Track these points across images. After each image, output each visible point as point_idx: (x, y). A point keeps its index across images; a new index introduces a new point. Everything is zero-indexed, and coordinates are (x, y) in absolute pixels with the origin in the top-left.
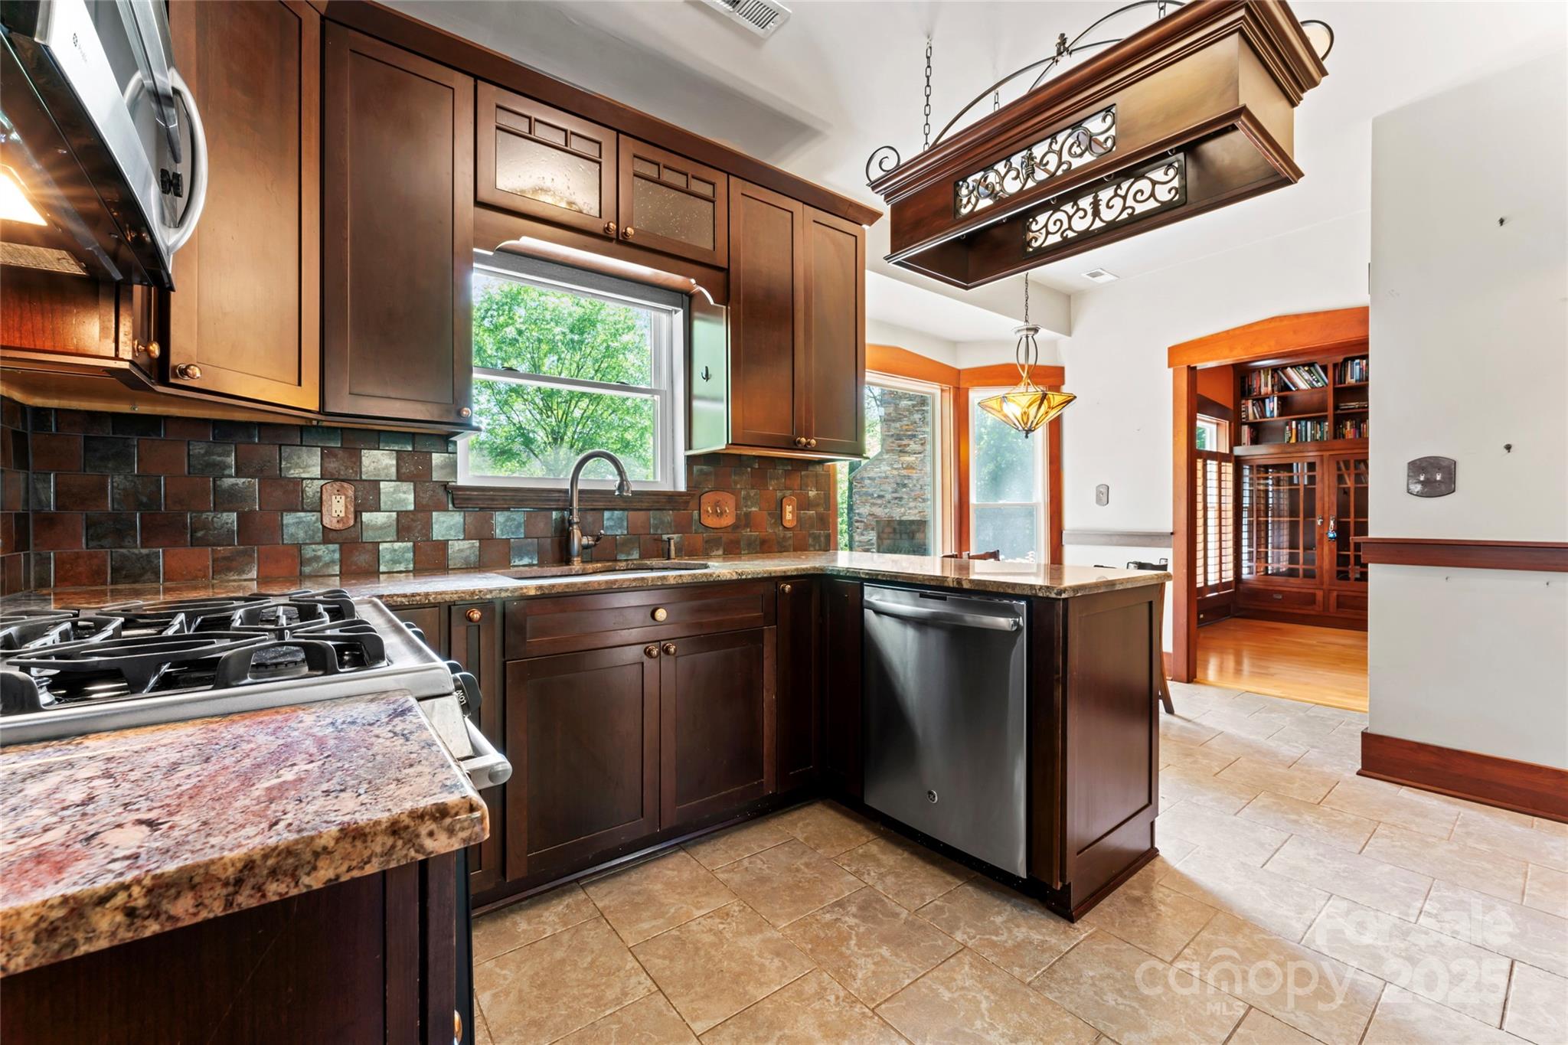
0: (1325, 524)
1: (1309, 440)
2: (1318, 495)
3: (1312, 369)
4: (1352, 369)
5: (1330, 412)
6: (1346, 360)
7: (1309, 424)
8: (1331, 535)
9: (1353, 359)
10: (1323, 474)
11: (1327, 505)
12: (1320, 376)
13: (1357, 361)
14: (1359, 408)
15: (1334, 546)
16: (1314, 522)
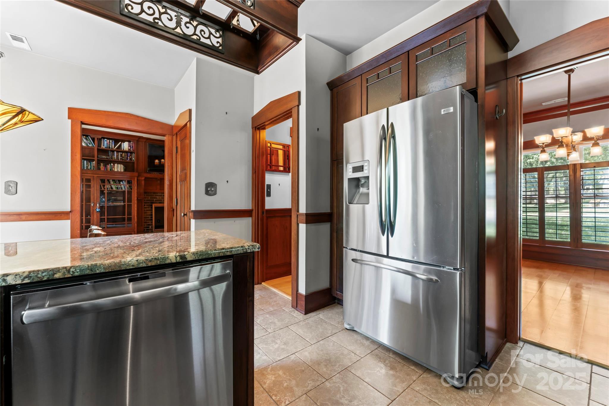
0: (95, 205)
1: (85, 168)
2: (92, 193)
3: (87, 138)
4: (103, 142)
5: (96, 158)
6: (102, 138)
7: (85, 162)
8: (98, 210)
9: (104, 138)
10: (94, 184)
11: (95, 197)
12: (91, 142)
13: (106, 140)
14: (106, 158)
15: (99, 214)
16: (90, 205)
